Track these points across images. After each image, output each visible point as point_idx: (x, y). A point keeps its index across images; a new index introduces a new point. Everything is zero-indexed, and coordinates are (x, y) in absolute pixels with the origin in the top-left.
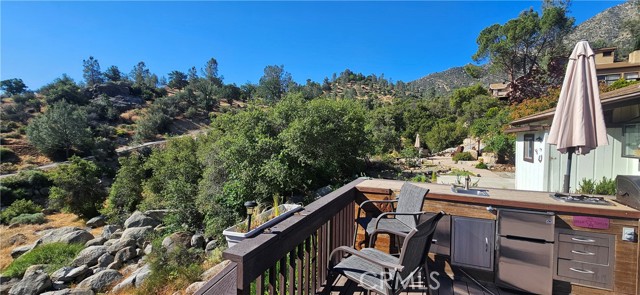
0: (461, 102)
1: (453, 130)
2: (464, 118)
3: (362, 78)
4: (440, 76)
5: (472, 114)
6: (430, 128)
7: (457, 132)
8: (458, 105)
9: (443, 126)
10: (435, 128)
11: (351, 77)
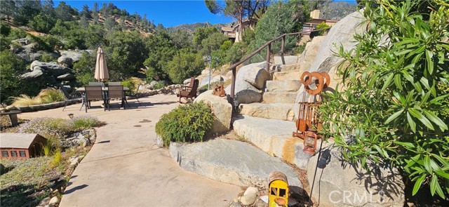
0: (201, 39)
1: (192, 60)
2: (202, 51)
3: (126, 14)
4: (190, 27)
5: (209, 48)
6: (171, 57)
7: (197, 63)
8: (199, 41)
9: (184, 55)
10: (175, 58)
11: (115, 11)
